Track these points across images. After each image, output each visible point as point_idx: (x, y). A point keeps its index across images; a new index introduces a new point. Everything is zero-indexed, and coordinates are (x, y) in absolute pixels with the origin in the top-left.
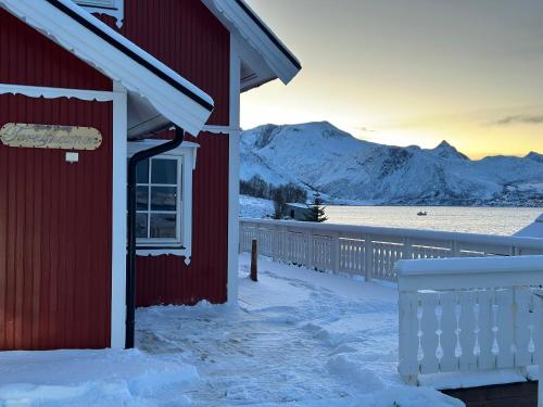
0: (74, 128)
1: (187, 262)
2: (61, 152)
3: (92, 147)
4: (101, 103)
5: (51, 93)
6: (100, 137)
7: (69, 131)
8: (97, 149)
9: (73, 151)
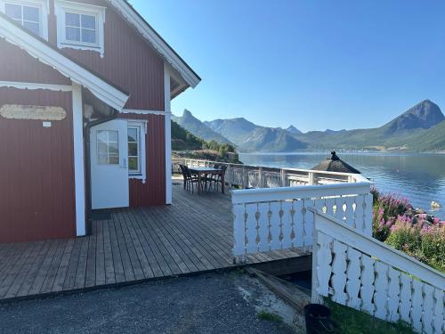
0: (48, 108)
1: (144, 182)
2: (41, 122)
3: (59, 118)
4: (65, 92)
5: (32, 86)
6: (64, 113)
7: (44, 109)
8: (63, 120)
9: (48, 121)
